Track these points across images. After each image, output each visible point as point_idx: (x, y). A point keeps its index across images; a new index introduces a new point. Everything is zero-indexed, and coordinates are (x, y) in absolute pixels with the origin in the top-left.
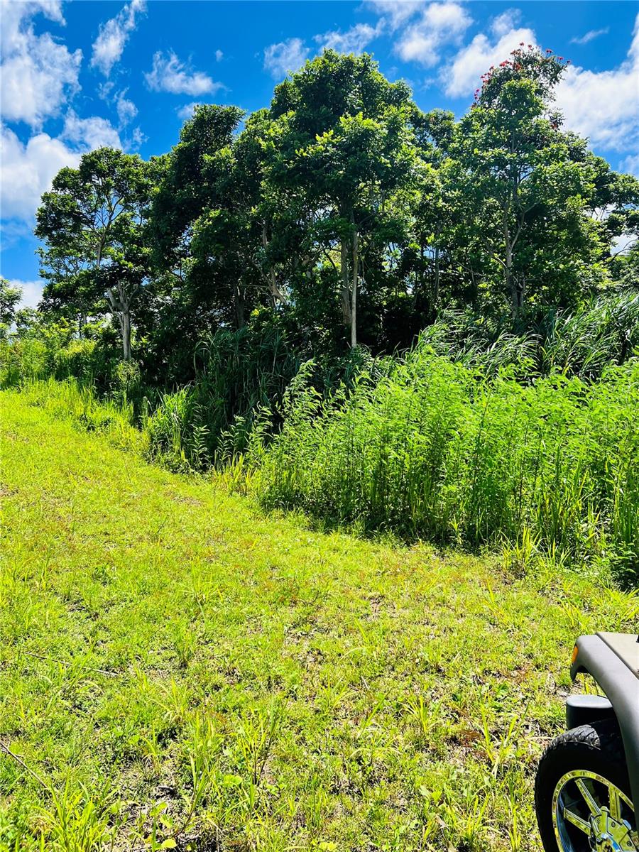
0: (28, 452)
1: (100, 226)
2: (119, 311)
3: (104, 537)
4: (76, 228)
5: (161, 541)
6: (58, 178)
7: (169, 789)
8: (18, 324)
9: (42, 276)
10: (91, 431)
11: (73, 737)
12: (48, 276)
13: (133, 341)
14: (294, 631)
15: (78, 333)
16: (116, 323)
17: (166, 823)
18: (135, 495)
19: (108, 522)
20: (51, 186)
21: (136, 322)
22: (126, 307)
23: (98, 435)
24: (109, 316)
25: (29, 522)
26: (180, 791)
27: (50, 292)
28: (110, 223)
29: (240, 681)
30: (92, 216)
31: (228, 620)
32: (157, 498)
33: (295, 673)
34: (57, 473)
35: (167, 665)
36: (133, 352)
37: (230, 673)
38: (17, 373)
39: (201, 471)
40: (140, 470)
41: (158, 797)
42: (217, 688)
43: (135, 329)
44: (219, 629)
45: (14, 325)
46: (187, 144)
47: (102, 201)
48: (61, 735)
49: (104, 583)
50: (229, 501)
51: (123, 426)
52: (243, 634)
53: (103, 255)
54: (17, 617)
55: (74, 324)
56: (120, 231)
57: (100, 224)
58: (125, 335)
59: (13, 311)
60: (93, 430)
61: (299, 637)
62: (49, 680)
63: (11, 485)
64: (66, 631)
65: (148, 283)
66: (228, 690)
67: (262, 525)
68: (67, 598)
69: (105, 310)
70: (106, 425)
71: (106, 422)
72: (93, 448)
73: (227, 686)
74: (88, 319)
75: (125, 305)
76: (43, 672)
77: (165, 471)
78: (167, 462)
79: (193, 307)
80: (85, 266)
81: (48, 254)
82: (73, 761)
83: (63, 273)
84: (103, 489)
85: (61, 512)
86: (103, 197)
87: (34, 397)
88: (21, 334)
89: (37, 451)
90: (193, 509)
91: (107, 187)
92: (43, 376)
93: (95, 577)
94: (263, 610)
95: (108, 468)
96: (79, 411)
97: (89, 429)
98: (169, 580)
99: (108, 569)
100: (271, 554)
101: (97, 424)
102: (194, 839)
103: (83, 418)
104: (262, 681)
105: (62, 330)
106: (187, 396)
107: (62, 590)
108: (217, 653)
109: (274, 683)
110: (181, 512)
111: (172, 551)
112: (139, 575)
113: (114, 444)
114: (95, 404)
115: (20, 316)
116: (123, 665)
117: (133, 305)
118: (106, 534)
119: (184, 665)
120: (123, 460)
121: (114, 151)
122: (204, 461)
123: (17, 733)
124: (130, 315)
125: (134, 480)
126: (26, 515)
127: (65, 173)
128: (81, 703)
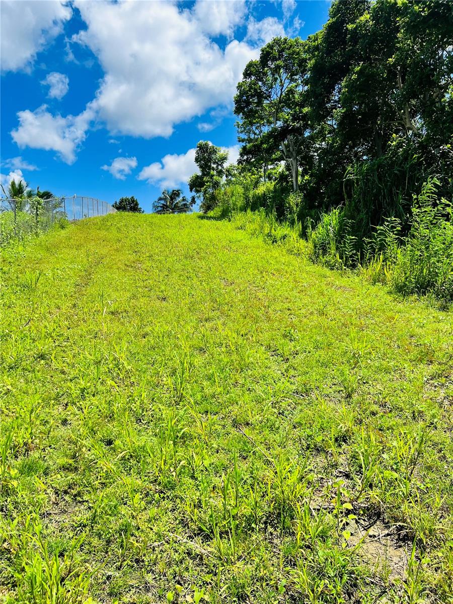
0: (238, 259)
1: (275, 98)
2: (290, 158)
3: (288, 311)
4: (260, 103)
5: (326, 315)
6: (246, 70)
7: (344, 473)
8: (227, 176)
9: (239, 141)
10: (275, 243)
11: (280, 431)
12: (243, 141)
13: (300, 178)
14: (431, 382)
15: (263, 178)
16: (288, 168)
17: (345, 493)
18: (306, 285)
19: (289, 302)
20: (242, 76)
21: (301, 165)
22: (295, 155)
23: (279, 246)
24: (283, 163)
25: (242, 301)
26: (352, 475)
27: (245, 151)
28: (281, 94)
29: (391, 411)
30: (269, 92)
31: (379, 370)
32: (321, 286)
33: (434, 411)
34: (256, 272)
35: (337, 395)
36: (299, 186)
37: (383, 405)
38: (227, 209)
39: (351, 268)
40: (308, 268)
41: (338, 476)
42: (374, 414)
43: (300, 169)
44: (372, 376)
45: (224, 177)
46: (334, 20)
47: (276, 79)
48: (273, 428)
49: (291, 340)
50: (374, 289)
51: (295, 239)
52: (391, 380)
53: (278, 119)
54: (241, 356)
55: (261, 172)
56: (289, 99)
57: (275, 97)
58: (294, 175)
59: (223, 168)
60: (276, 242)
61: (435, 387)
62: (263, 395)
63: (230, 279)
64: (270, 368)
65: (309, 134)
66: (382, 416)
67: (400, 306)
68: (269, 347)
69: (280, 159)
70: (284, 239)
71: (284, 237)
72: (277, 255)
73: (382, 414)
74: (270, 167)
75: (294, 152)
76: (259, 390)
77: (325, 269)
78: (326, 262)
79: (342, 147)
80: (266, 130)
81: (242, 125)
82: (282, 445)
83: (252, 136)
84: (285, 281)
85: (260, 295)
86: (276, 76)
87: (239, 224)
88: (229, 182)
89: (243, 258)
90: (347, 294)
91: (278, 68)
92: (244, 209)
93: (285, 336)
94: (406, 365)
95: (287, 267)
96: (267, 231)
97: (273, 242)
98: (333, 341)
99: (292, 331)
100: (409, 327)
101: (278, 239)
102: (365, 507)
103: (269, 235)
104: (408, 414)
105: (253, 176)
106: (339, 213)
107: (265, 343)
108: (372, 390)
109: (417, 416)
110: (338, 296)
111: (334, 322)
112: (313, 336)
113: (290, 251)
114: (277, 225)
115: (228, 171)
116: (307, 392)
117: (299, 152)
118: (289, 309)
119: (349, 396)
120: (296, 262)
121: (282, 39)
122: (353, 261)
123: (248, 424)
124: (297, 160)
125: (304, 275)
126: (240, 297)
127: (250, 65)
128: (283, 412)
